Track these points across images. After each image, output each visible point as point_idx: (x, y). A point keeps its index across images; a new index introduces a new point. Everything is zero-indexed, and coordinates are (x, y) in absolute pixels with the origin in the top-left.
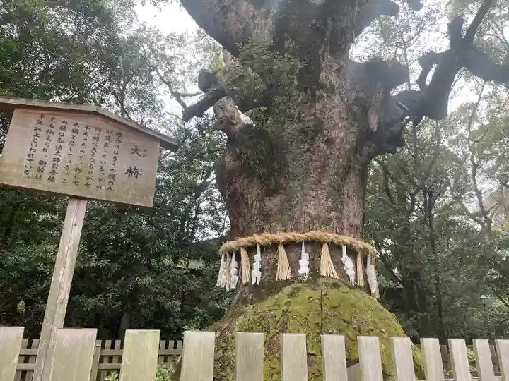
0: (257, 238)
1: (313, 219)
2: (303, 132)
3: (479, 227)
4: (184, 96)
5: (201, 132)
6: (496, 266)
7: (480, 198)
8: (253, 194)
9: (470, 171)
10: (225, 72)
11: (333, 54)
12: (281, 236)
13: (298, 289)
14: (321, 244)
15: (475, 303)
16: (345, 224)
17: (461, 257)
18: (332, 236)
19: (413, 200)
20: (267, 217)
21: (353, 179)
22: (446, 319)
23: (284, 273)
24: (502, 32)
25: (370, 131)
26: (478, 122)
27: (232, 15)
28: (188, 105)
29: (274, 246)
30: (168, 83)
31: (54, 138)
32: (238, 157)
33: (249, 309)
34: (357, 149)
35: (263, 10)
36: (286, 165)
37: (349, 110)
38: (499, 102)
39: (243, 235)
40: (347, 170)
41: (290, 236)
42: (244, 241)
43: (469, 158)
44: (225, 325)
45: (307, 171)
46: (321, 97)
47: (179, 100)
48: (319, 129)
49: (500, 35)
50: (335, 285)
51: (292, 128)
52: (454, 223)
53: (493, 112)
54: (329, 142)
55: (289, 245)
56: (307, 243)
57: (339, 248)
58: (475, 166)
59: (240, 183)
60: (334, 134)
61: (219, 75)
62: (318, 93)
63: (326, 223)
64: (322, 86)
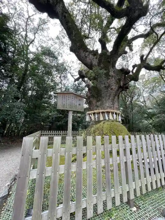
0: (95, 111)
1: (108, 107)
2: (105, 87)
3: (143, 105)
4: (74, 76)
5: (79, 85)
6: (146, 114)
7: (144, 98)
8: (94, 101)
9: (142, 91)
10: (84, 71)
11: (112, 67)
12: (101, 111)
13: (105, 122)
14: (110, 112)
15: (141, 122)
16: (115, 107)
17: (139, 112)
18: (112, 111)
19: (128, 99)
20: (98, 107)
21: (116, 97)
22: (134, 126)
23: (101, 119)
24: (154, 55)
25: (121, 86)
26: (145, 79)
27: (88, 59)
28: (75, 78)
29: (99, 113)
30: (70, 73)
31: (65, 99)
32: (91, 93)
33: (94, 126)
34: (118, 90)
35: (95, 57)
36: (101, 95)
37: (116, 81)
38: (150, 74)
39: (92, 110)
40: (115, 95)
41: (103, 111)
42: (92, 112)
43: (142, 88)
44: (90, 129)
45: (106, 96)
46: (110, 78)
47: (73, 77)
48: (109, 86)
49: (153, 56)
50: (113, 121)
51: (103, 86)
52: (137, 104)
53: (149, 76)
54: (112, 89)
55: (103, 113)
56: (106, 112)
57: (113, 113)
58: (143, 90)
59: (91, 99)
60: (113, 87)
61: (83, 71)
62: (109, 78)
63: (111, 108)
64: (110, 76)
